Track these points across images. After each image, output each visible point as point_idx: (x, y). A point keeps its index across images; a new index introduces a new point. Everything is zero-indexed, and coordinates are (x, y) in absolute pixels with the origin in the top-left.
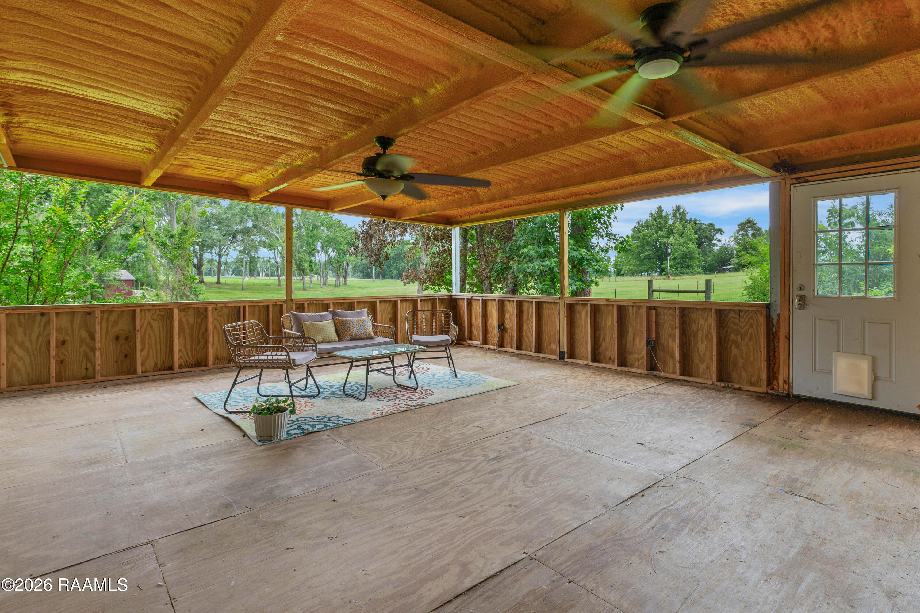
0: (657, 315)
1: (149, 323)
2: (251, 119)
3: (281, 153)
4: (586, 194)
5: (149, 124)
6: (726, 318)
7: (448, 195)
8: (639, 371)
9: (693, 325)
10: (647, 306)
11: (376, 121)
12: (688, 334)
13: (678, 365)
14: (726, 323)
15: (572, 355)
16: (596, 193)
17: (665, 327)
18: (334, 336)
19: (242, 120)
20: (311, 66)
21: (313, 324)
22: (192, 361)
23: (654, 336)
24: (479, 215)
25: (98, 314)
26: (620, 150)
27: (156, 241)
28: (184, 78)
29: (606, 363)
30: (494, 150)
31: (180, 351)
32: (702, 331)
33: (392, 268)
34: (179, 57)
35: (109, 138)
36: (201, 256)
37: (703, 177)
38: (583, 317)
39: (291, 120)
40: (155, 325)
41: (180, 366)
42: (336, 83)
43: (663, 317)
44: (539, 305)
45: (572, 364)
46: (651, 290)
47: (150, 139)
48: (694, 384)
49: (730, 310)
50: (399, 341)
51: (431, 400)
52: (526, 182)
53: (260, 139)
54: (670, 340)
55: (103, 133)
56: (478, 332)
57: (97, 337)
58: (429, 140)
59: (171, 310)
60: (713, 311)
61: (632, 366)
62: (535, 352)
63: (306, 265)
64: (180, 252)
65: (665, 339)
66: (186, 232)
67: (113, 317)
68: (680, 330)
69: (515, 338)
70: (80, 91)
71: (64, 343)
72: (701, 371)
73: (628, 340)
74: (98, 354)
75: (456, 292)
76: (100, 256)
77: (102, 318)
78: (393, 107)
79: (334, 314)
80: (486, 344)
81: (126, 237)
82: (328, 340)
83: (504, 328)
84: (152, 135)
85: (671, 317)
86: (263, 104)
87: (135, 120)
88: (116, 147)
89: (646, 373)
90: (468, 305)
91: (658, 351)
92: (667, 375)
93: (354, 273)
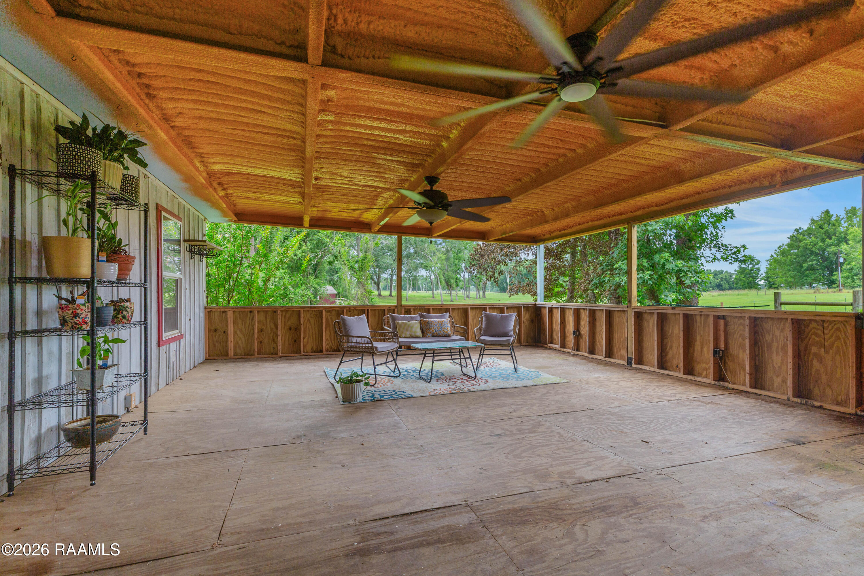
0: (726, 325)
1: (308, 320)
2: (346, 175)
3: (378, 196)
4: (652, 206)
5: (292, 186)
6: (806, 329)
7: (521, 218)
8: (705, 380)
9: (767, 335)
10: (714, 316)
11: (426, 164)
12: (761, 346)
13: (748, 377)
14: (806, 333)
15: (640, 361)
16: (662, 205)
17: (735, 337)
18: (419, 333)
19: (341, 176)
20: (361, 133)
21: (404, 323)
22: (334, 347)
23: (722, 346)
24: (557, 233)
25: (279, 313)
26: (659, 161)
27: (348, 265)
28: (294, 154)
29: (673, 370)
30: (533, 176)
31: (327, 340)
32: (778, 342)
34: (285, 141)
35: (277, 198)
36: (379, 275)
37: (778, 178)
38: (651, 325)
39: (371, 172)
40: (312, 321)
41: (327, 350)
42: (384, 142)
43: (733, 327)
44: (610, 314)
45: (637, 370)
46: (778, 302)
47: (297, 195)
48: (765, 398)
49: (811, 321)
50: (470, 338)
51: (483, 387)
52: (583, 200)
53: (358, 188)
54: (741, 351)
55: (272, 194)
56: (558, 337)
57: (279, 327)
58: (476, 174)
59: (322, 311)
60: (789, 321)
61: (699, 375)
62: (605, 357)
63: (453, 281)
64: (362, 273)
65: (734, 349)
66: (366, 258)
67: (288, 314)
68: (750, 341)
69: (588, 343)
70: (249, 170)
71: (262, 330)
72: (776, 385)
73: (696, 349)
74: (279, 338)
75: (541, 302)
76: (316, 277)
77: (282, 315)
78: (433, 153)
79: (422, 316)
80: (564, 348)
81: (330, 263)
82: (414, 335)
83: (580, 334)
84: (296, 192)
85: (741, 327)
86: (348, 163)
87: (284, 184)
88: (283, 202)
89: (713, 382)
90: (549, 312)
91: (727, 361)
92: (736, 387)
93: (492, 287)
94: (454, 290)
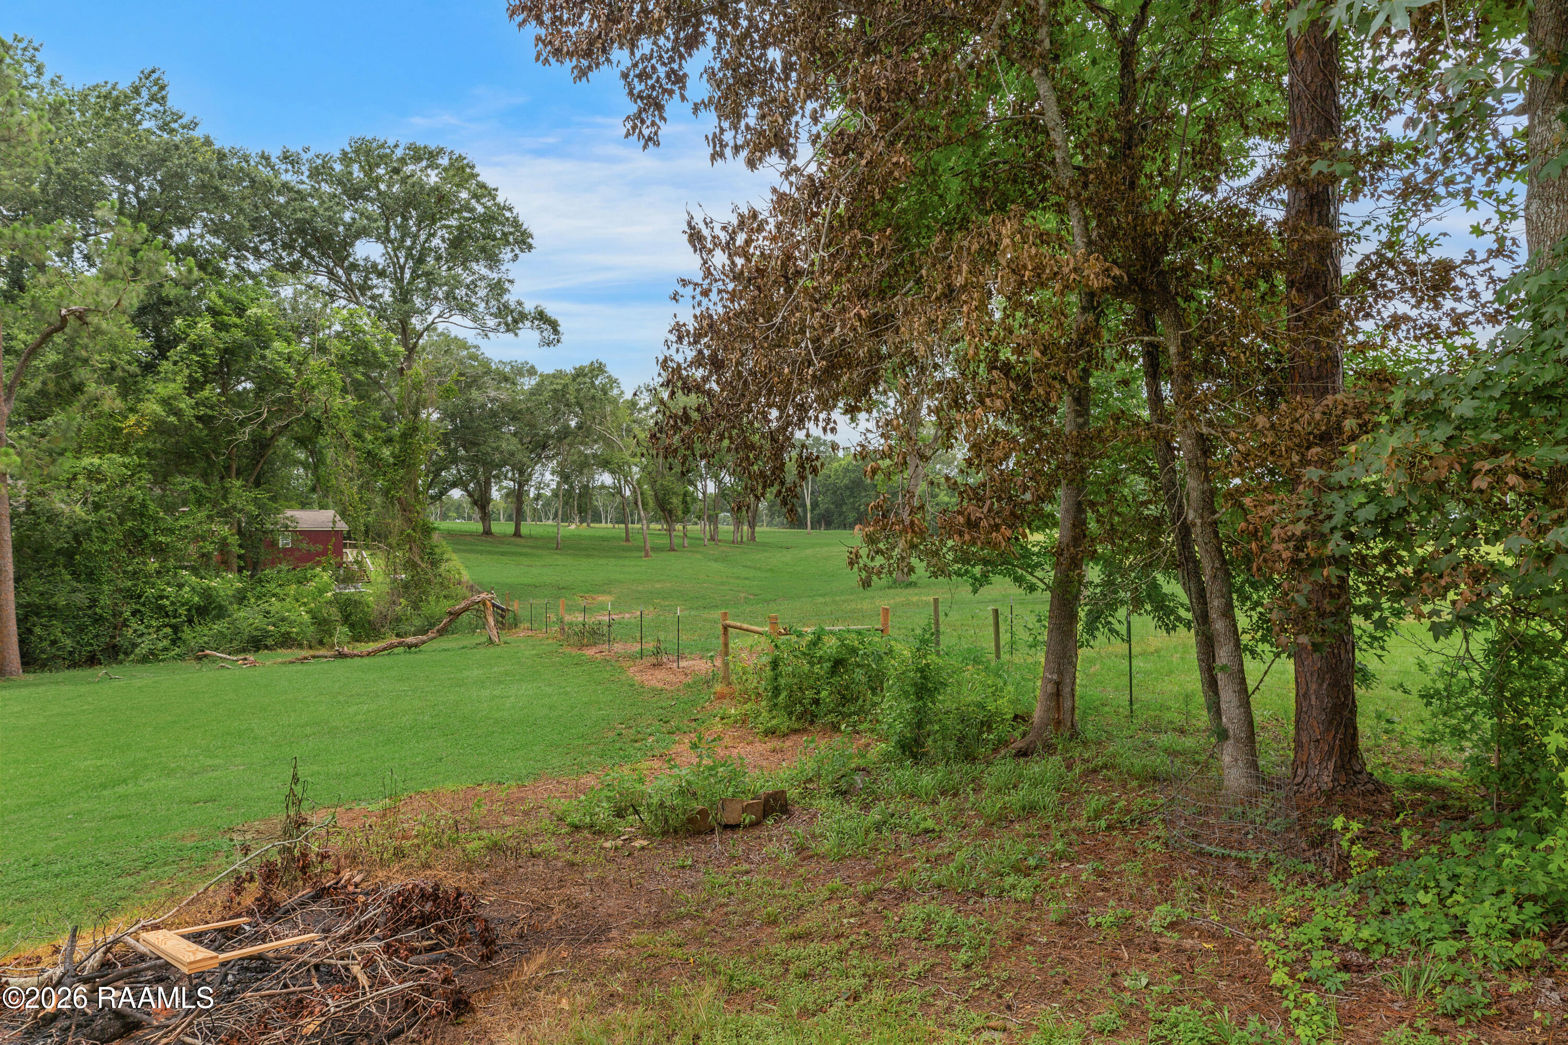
27: (356, 449)
33: (844, 508)
63: (676, 501)
64: (402, 472)
94: (678, 521)
